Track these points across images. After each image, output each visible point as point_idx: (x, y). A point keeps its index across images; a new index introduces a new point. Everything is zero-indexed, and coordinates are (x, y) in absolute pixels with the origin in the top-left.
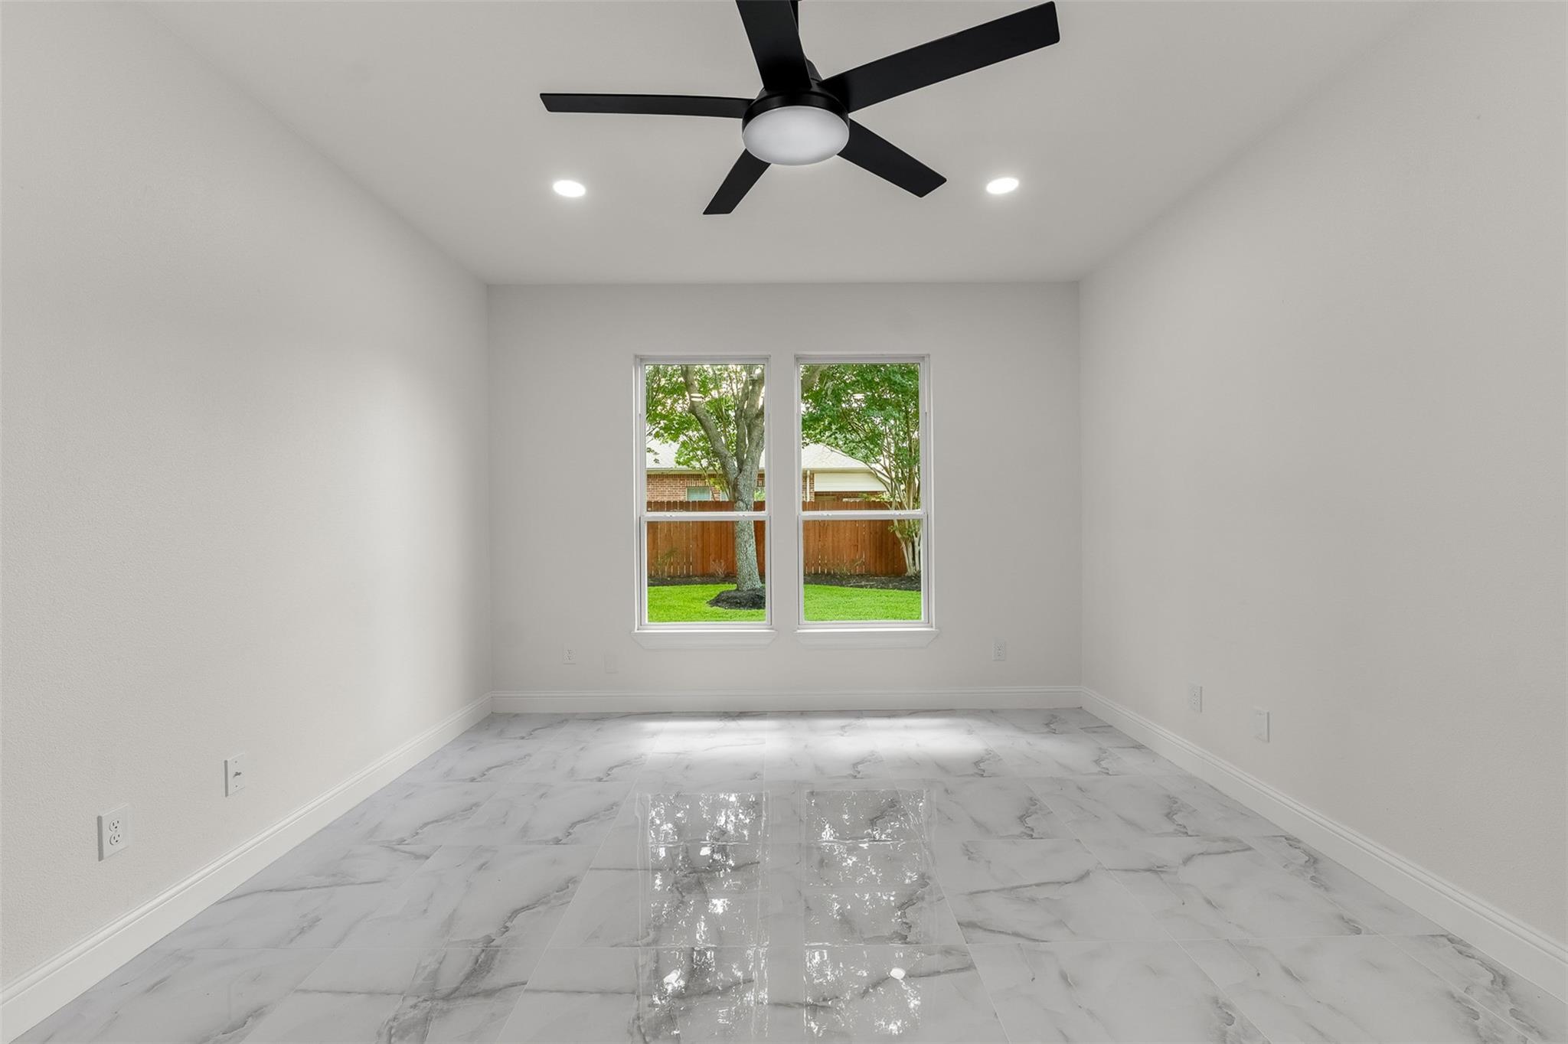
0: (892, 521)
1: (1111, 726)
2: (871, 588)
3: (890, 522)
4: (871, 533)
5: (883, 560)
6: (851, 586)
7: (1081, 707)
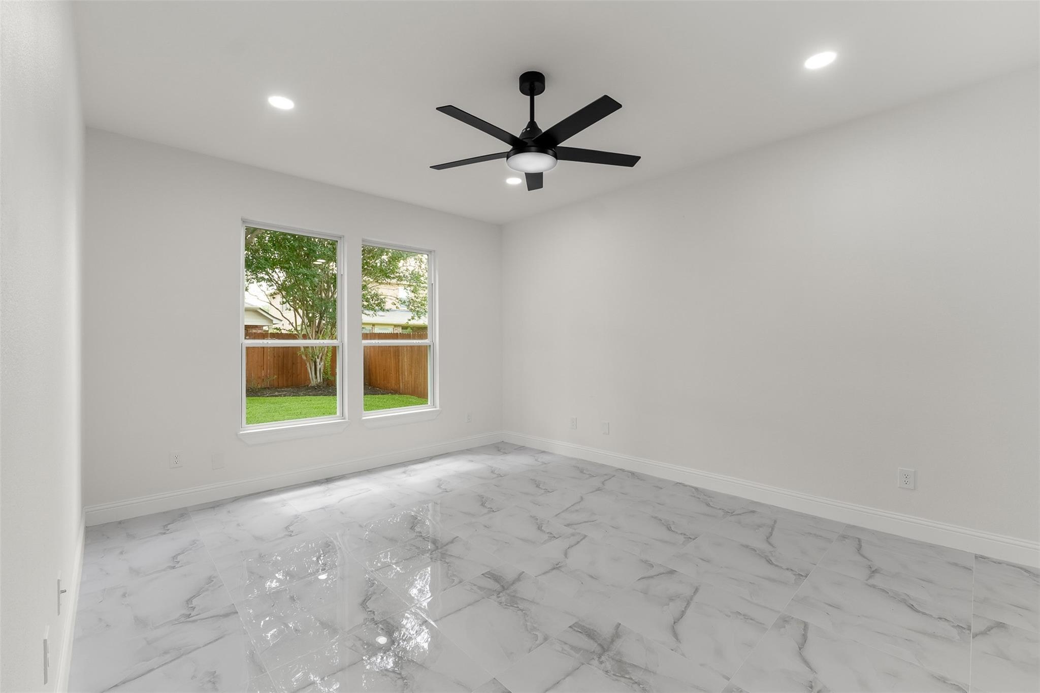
0: (300, 347)
1: (524, 446)
2: (284, 396)
3: (298, 348)
4: (274, 357)
5: (284, 376)
6: (268, 396)
7: (503, 442)
